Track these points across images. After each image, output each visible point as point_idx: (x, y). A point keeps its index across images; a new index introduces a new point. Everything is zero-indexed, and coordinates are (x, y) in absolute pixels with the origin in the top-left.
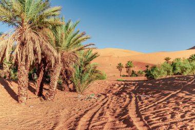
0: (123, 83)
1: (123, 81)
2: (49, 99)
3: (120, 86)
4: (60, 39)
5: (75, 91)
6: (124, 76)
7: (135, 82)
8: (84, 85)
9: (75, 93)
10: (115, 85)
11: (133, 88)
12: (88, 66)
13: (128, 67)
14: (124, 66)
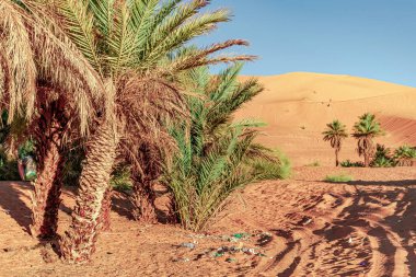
0: (351, 189)
1: (350, 183)
2: (75, 255)
3: (339, 202)
4: (111, 25)
5: (175, 219)
6: (349, 165)
7: (393, 188)
8: (210, 197)
9: (177, 228)
10: (320, 199)
11: (391, 209)
12: (222, 132)
13: (363, 134)
14: (349, 130)
